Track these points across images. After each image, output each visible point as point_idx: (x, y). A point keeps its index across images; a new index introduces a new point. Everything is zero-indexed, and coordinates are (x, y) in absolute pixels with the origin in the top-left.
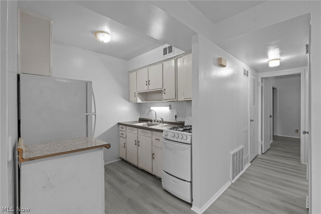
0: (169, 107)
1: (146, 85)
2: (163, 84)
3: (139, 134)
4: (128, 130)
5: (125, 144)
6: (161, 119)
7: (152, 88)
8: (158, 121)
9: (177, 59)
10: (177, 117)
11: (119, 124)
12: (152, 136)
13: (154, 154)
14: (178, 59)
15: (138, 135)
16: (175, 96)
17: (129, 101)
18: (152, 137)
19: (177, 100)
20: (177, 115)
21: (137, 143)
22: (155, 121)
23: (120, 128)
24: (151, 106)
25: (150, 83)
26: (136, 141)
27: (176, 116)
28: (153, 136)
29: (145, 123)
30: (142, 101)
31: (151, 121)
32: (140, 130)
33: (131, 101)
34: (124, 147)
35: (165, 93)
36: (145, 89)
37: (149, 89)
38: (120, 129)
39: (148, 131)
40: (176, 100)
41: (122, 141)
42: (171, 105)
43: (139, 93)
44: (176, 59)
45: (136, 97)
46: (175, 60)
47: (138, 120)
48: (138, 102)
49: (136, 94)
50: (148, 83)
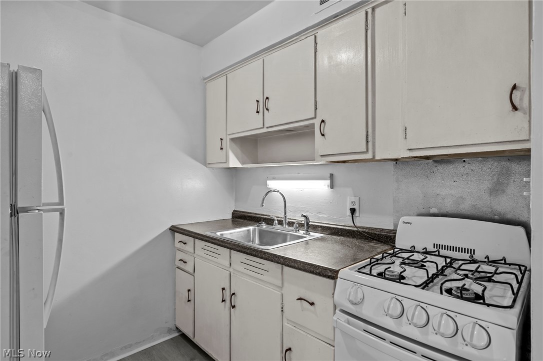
0: (328, 182)
1: (258, 112)
2: (316, 102)
3: (234, 269)
4: (199, 251)
5: (192, 293)
6: (303, 219)
7: (276, 119)
8: (291, 224)
9: (373, 9)
10: (357, 214)
11: (174, 230)
12: (283, 283)
13: (290, 349)
14: (377, 10)
15: (231, 270)
16: (367, 142)
17: (205, 163)
18: (281, 287)
19: (374, 157)
20: (356, 207)
21: (230, 299)
22: (280, 223)
23: (177, 241)
24: (268, 179)
25: (270, 105)
26: (223, 289)
27: (353, 211)
28: (286, 284)
29: (251, 228)
30: (243, 163)
31: (270, 221)
32: (238, 257)
33: (209, 164)
34: (189, 301)
35: (323, 135)
36: (252, 125)
37: (266, 125)
38: (178, 245)
39: (268, 264)
40: (369, 156)
41: (184, 281)
42: (336, 174)
43: (233, 140)
44: (370, 11)
45: (224, 150)
46: (367, 13)
47: (229, 216)
48: (231, 165)
49: (224, 142)
50: (263, 107)
